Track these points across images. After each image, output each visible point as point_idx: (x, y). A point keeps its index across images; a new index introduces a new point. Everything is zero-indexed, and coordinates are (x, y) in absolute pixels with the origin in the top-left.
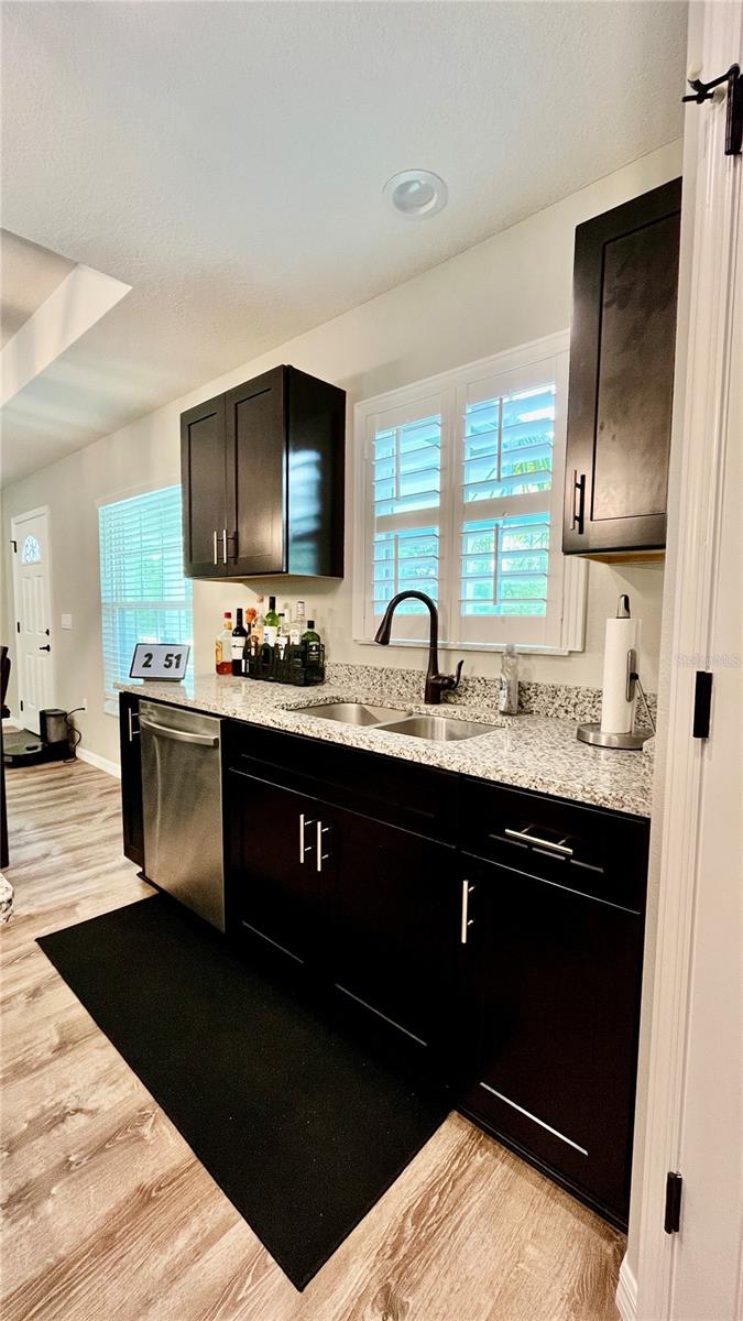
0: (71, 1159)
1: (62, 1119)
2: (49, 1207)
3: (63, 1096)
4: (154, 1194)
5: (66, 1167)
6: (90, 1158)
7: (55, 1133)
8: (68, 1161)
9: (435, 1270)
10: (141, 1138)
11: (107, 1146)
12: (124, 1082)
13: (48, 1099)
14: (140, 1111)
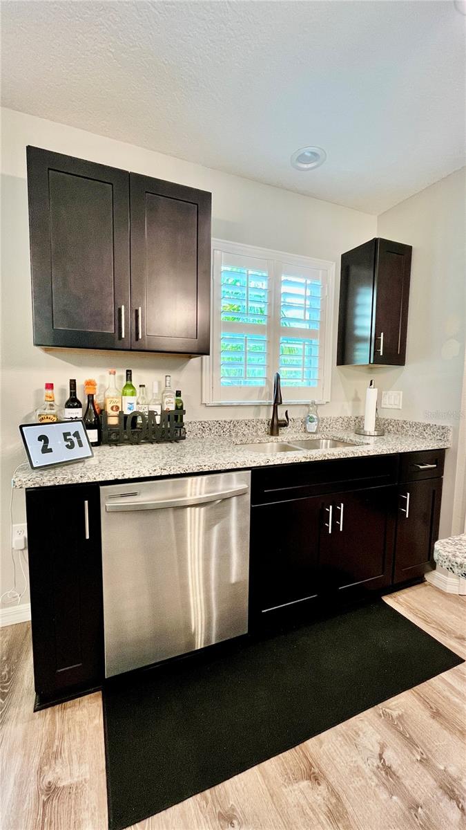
0: (419, 758)
1: (388, 770)
2: (452, 770)
3: (367, 770)
4: (435, 711)
5: (424, 762)
6: (416, 745)
7: (400, 773)
8: (420, 761)
9: (446, 624)
10: (400, 717)
11: (408, 736)
12: (357, 726)
13: (369, 781)
14: (381, 716)
